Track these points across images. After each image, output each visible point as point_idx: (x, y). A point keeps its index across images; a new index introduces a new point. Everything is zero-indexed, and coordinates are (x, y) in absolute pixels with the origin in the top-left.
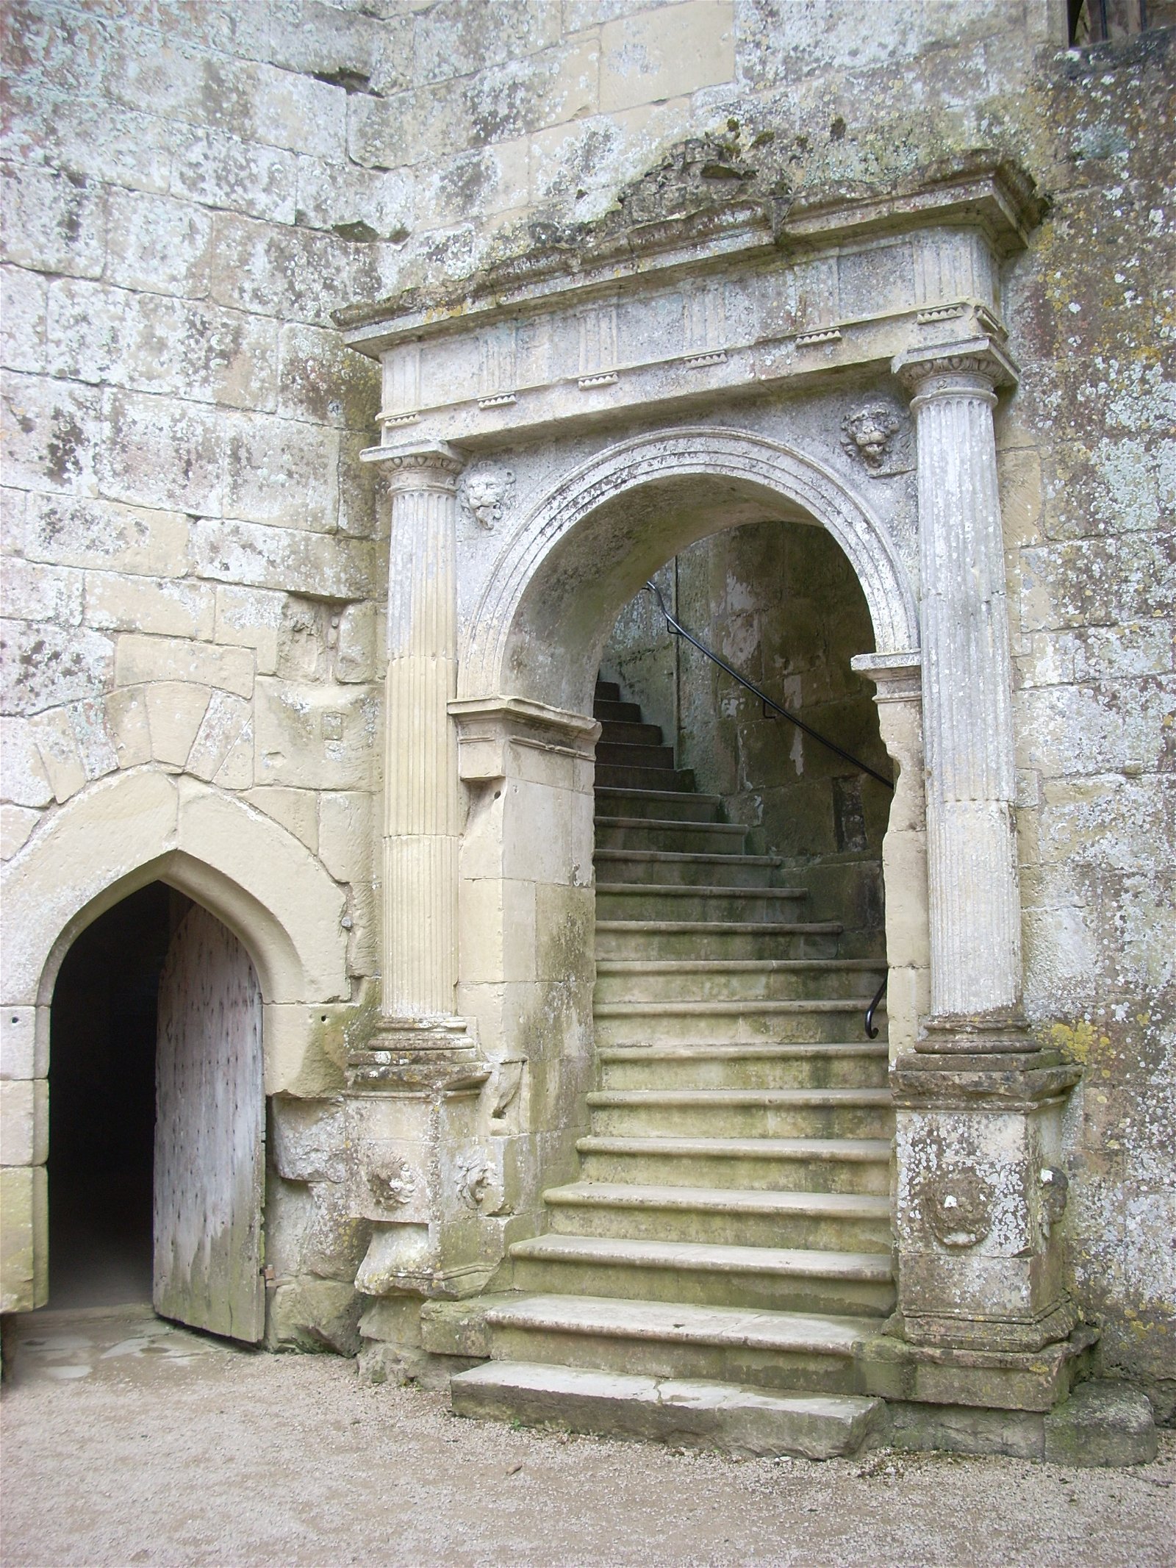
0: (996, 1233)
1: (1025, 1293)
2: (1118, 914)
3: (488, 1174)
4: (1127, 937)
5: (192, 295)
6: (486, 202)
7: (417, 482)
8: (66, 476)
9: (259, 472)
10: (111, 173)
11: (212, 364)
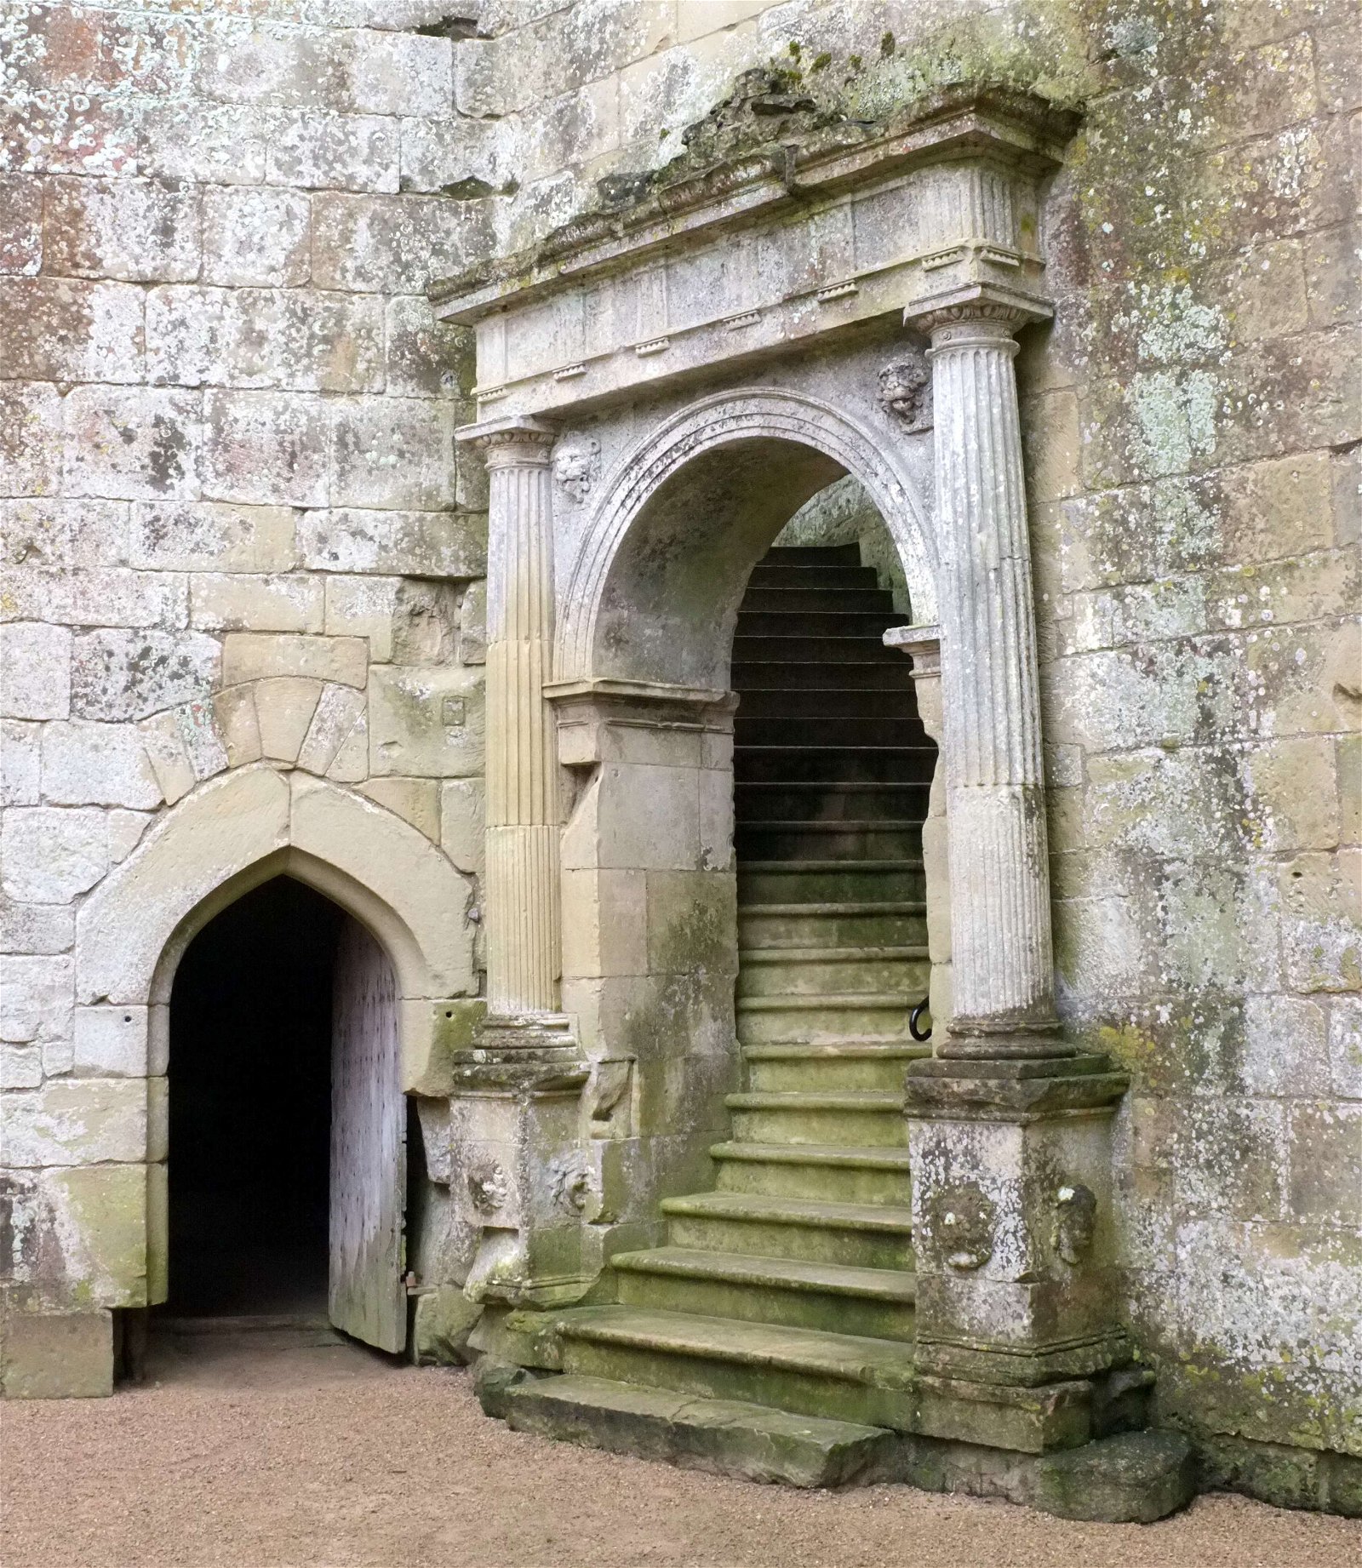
0: (998, 1255)
1: (1026, 1322)
2: (1160, 904)
3: (588, 1179)
4: (1169, 930)
5: (291, 284)
6: (585, 147)
7: (506, 459)
8: (168, 482)
9: (368, 455)
10: (204, 171)
11: (315, 351)
